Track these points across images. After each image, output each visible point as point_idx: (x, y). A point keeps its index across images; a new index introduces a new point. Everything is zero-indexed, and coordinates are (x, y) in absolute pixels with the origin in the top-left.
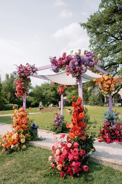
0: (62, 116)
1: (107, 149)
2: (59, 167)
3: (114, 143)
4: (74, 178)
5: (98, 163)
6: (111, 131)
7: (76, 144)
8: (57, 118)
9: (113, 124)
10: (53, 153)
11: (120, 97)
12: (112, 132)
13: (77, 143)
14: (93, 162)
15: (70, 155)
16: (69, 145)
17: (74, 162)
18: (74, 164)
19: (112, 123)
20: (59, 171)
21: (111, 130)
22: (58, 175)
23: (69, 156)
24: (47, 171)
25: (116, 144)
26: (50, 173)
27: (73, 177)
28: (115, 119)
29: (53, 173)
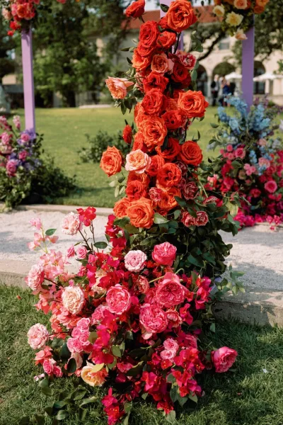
0: (31, 134)
1: (253, 252)
2: (91, 372)
3: (263, 228)
4: (178, 417)
5: (262, 324)
6: (248, 183)
7: (165, 249)
8: (11, 142)
9: (259, 155)
10: (45, 304)
11: (203, 76)
12: (253, 186)
13: (168, 244)
14: (237, 322)
15: (148, 312)
16: (135, 260)
17: (171, 340)
18: (173, 351)
19: (253, 153)
20: (91, 391)
21: (248, 177)
22: (93, 413)
23: (142, 317)
24: (25, 398)
25: (272, 231)
26: (48, 410)
27: (173, 413)
28: (264, 134)
29: (62, 404)
